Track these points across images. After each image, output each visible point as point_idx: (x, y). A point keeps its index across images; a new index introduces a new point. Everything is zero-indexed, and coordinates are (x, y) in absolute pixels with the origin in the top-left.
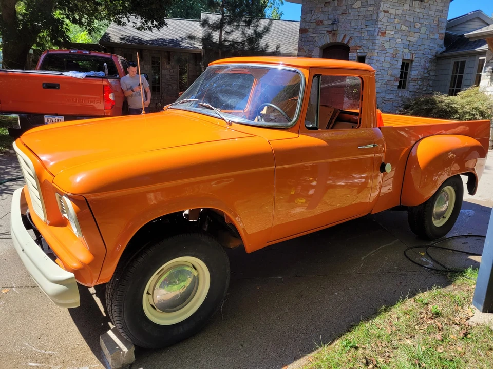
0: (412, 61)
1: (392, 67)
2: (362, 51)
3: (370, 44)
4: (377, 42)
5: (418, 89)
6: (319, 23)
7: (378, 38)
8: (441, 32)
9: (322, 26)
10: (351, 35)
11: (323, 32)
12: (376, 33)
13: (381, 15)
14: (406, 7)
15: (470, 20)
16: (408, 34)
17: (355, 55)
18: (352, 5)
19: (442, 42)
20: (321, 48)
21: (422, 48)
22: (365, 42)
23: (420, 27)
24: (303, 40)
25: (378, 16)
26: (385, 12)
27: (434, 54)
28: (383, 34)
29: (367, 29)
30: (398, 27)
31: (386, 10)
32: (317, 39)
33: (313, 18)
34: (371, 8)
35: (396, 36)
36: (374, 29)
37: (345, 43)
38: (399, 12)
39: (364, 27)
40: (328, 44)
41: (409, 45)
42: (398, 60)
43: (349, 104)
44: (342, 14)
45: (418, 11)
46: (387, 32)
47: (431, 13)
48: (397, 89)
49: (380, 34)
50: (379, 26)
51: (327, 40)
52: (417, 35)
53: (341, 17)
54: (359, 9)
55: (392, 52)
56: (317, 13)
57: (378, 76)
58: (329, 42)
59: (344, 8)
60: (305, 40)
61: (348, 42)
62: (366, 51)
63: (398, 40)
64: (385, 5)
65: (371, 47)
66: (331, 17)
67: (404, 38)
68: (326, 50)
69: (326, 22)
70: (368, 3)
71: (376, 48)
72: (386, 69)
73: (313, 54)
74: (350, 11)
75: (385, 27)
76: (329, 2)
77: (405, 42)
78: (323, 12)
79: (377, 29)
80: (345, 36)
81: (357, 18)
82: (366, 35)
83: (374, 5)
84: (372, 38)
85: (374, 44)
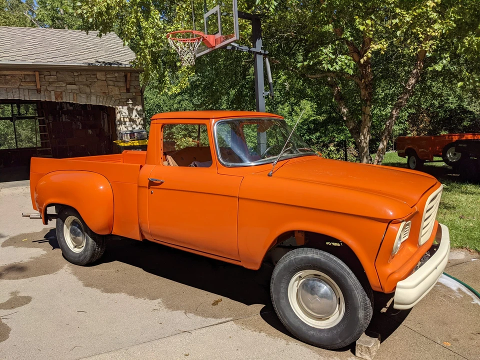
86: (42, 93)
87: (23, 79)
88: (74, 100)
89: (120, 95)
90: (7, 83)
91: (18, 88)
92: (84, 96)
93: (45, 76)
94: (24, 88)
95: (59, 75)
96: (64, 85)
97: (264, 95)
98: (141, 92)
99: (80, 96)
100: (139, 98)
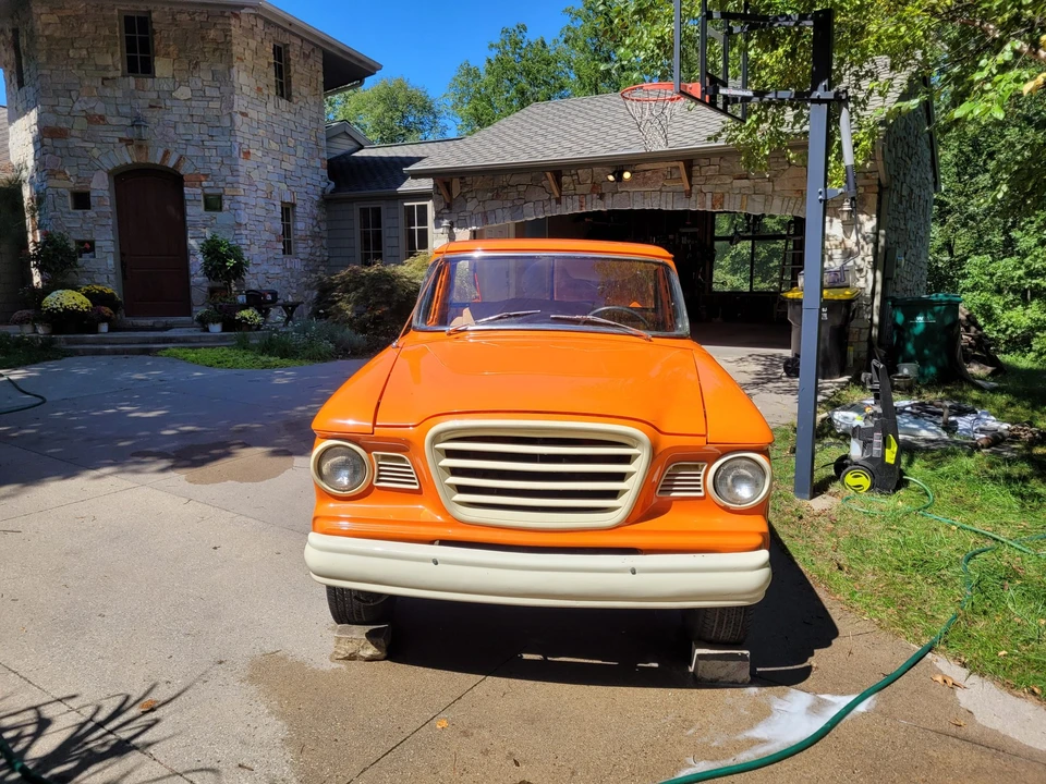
0: (294, 205)
1: (269, 215)
2: (212, 184)
3: (225, 171)
4: (240, 168)
5: (310, 254)
6: (95, 120)
7: (241, 161)
8: (322, 155)
9: (104, 128)
10: (182, 152)
11: (111, 140)
12: (236, 153)
13: (238, 119)
14: (271, 108)
15: (336, 136)
16: (280, 157)
17: (199, 191)
18: (170, 92)
19: (325, 173)
20: (109, 173)
21: (304, 182)
22: (215, 167)
23: (295, 146)
24: (59, 153)
25: (232, 121)
26: (243, 114)
27: (320, 193)
28: (247, 154)
29: (213, 143)
30: (266, 141)
31: (244, 111)
32: (96, 153)
33: (77, 106)
34: (215, 105)
35: (267, 160)
36: (229, 144)
37: (171, 164)
38: (263, 117)
39: (206, 137)
40: (127, 165)
41: (286, 177)
42: (276, 203)
43: (206, 289)
44: (151, 107)
45: (287, 116)
46: (251, 151)
47: (305, 122)
48: (282, 256)
49: (242, 156)
50: (239, 140)
51: (126, 157)
52: (292, 159)
53: (148, 114)
54: (188, 103)
55: (265, 189)
56: (85, 98)
57: (254, 233)
58: (130, 162)
59: (153, 95)
60: (64, 152)
61: (177, 164)
62: (221, 184)
63: (270, 168)
64: (241, 102)
65: (229, 179)
66: (125, 110)
67: (277, 163)
68: (124, 179)
69: (114, 121)
70: (207, 94)
71: (241, 180)
72: (261, 219)
73: (92, 186)
74: (168, 103)
75: (247, 142)
76: (113, 78)
77: (279, 171)
78: (102, 98)
79: (236, 145)
80: (166, 153)
81: (189, 119)
82: (214, 154)
83: (221, 99)
84: (227, 158)
85: (235, 173)
86: (693, 198)
87: (670, 175)
88: (741, 208)
90: (645, 184)
91: (660, 191)
92: (759, 199)
93: (701, 167)
94: (668, 189)
95: (723, 164)
96: (729, 181)
97: (820, 197)
98: (880, 185)
99: (753, 200)
100: (872, 199)
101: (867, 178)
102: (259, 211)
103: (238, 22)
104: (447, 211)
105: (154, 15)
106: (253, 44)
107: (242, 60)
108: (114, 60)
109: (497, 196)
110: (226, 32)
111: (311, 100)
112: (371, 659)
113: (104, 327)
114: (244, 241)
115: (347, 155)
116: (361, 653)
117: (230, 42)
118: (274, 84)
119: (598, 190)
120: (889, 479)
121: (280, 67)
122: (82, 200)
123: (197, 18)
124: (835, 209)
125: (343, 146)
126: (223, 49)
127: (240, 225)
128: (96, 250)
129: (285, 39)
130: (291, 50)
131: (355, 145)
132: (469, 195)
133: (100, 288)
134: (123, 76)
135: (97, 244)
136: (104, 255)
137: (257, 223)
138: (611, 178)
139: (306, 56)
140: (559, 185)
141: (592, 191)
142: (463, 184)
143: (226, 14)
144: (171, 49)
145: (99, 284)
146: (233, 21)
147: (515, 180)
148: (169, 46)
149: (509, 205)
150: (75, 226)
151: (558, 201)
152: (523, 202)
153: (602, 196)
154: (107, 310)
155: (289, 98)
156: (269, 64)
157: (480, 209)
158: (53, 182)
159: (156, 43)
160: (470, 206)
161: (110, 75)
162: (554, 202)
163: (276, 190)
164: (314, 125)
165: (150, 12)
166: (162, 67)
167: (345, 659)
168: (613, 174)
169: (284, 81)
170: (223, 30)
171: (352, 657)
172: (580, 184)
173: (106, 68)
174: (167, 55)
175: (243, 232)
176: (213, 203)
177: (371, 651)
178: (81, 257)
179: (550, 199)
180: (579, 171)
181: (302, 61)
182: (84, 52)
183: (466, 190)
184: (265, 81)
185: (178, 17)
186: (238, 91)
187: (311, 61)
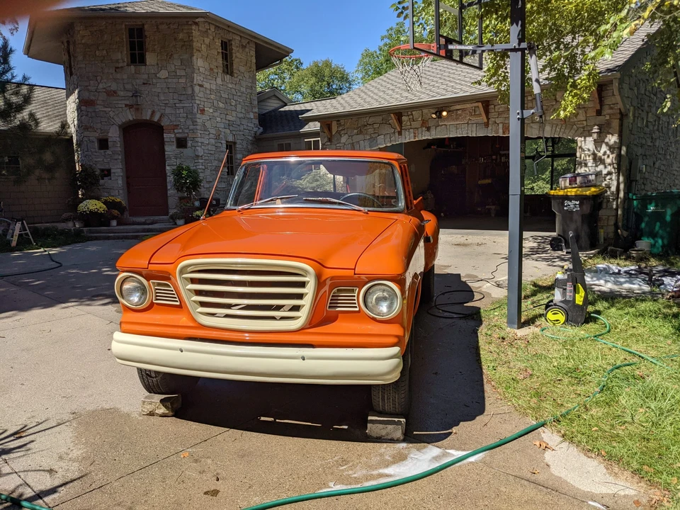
0: (235, 143)
1: (218, 150)
2: (181, 131)
3: (189, 122)
4: (198, 120)
6: (111, 93)
7: (198, 116)
8: (254, 110)
9: (116, 98)
10: (163, 111)
11: (120, 106)
12: (195, 110)
13: (197, 89)
14: (219, 81)
15: (269, 98)
16: (226, 113)
17: (173, 136)
18: (155, 74)
19: (257, 122)
20: (120, 127)
21: (242, 128)
22: (182, 120)
23: (236, 105)
24: (89, 115)
25: (193, 90)
26: (200, 85)
27: (253, 135)
28: (203, 111)
29: (181, 105)
30: (215, 102)
31: (200, 83)
32: (112, 114)
33: (101, 86)
34: (182, 80)
35: (216, 114)
36: (191, 105)
37: (156, 119)
38: (214, 87)
39: (176, 101)
40: (130, 121)
41: (230, 125)
42: (222, 142)
43: (177, 198)
44: (144, 84)
45: (230, 86)
46: (205, 109)
47: (243, 89)
48: (226, 176)
49: (199, 112)
50: (198, 102)
51: (130, 116)
52: (234, 114)
53: (142, 88)
54: (166, 80)
55: (214, 133)
56: (105, 81)
57: (207, 161)
58: (131, 119)
59: (146, 76)
60: (93, 114)
61: (159, 120)
62: (186, 131)
63: (218, 119)
64: (199, 78)
65: (191, 127)
66: (129, 87)
67: (223, 116)
68: (128, 129)
69: (122, 93)
70: (178, 74)
71: (198, 127)
72: (212, 152)
73: (110, 135)
74: (154, 81)
75: (202, 103)
76: (122, 67)
77: (224, 121)
78: (115, 80)
79: (195, 105)
80: (153, 113)
81: (167, 91)
82: (182, 111)
83: (186, 76)
84: (190, 115)
85: (195, 123)
86: (490, 128)
87: (474, 113)
89: (586, 120)
90: (457, 119)
91: (468, 123)
93: (495, 106)
94: (473, 122)
97: (518, 116)
98: (621, 113)
99: (532, 127)
100: (616, 123)
101: (611, 108)
102: (210, 148)
103: (197, 27)
104: (329, 143)
105: (146, 27)
106: (207, 41)
107: (199, 51)
108: (122, 55)
109: (360, 132)
110: (190, 34)
111: (247, 75)
112: (163, 416)
113: (114, 223)
114: (201, 167)
115: (276, 110)
116: (157, 411)
117: (192, 40)
118: (221, 65)
119: (426, 125)
120: (580, 315)
121: (226, 54)
122: (103, 144)
123: (172, 27)
124: (589, 131)
125: (272, 104)
126: (188, 46)
127: (198, 156)
128: (112, 175)
129: (229, 37)
130: (233, 43)
131: (282, 104)
132: (343, 132)
133: (113, 198)
134: (128, 65)
135: (112, 171)
136: (117, 178)
137: (209, 155)
138: (434, 116)
139: (244, 47)
140: (400, 121)
141: (422, 126)
142: (339, 125)
143: (190, 23)
144: (156, 47)
145: (113, 196)
146: (194, 27)
147: (371, 120)
148: (155, 45)
149: (368, 137)
150: (100, 160)
151: (400, 133)
152: (377, 135)
153: (428, 129)
154: (116, 212)
155: (232, 74)
156: (218, 52)
157: (350, 141)
158: (86, 133)
159: (147, 44)
160: (344, 139)
161: (120, 65)
162: (397, 134)
163: (223, 133)
164: (249, 91)
165: (143, 25)
166: (150, 58)
167: (147, 415)
168: (435, 114)
169: (228, 64)
170: (187, 33)
171: (151, 414)
172: (414, 121)
173: (117, 61)
174: (154, 51)
175: (200, 161)
176: (181, 143)
177: (162, 410)
178: (103, 179)
179: (394, 132)
180: (413, 113)
181: (241, 51)
182: (105, 52)
183: (341, 128)
184: (215, 64)
185: (160, 27)
186: (197, 71)
187: (247, 50)
